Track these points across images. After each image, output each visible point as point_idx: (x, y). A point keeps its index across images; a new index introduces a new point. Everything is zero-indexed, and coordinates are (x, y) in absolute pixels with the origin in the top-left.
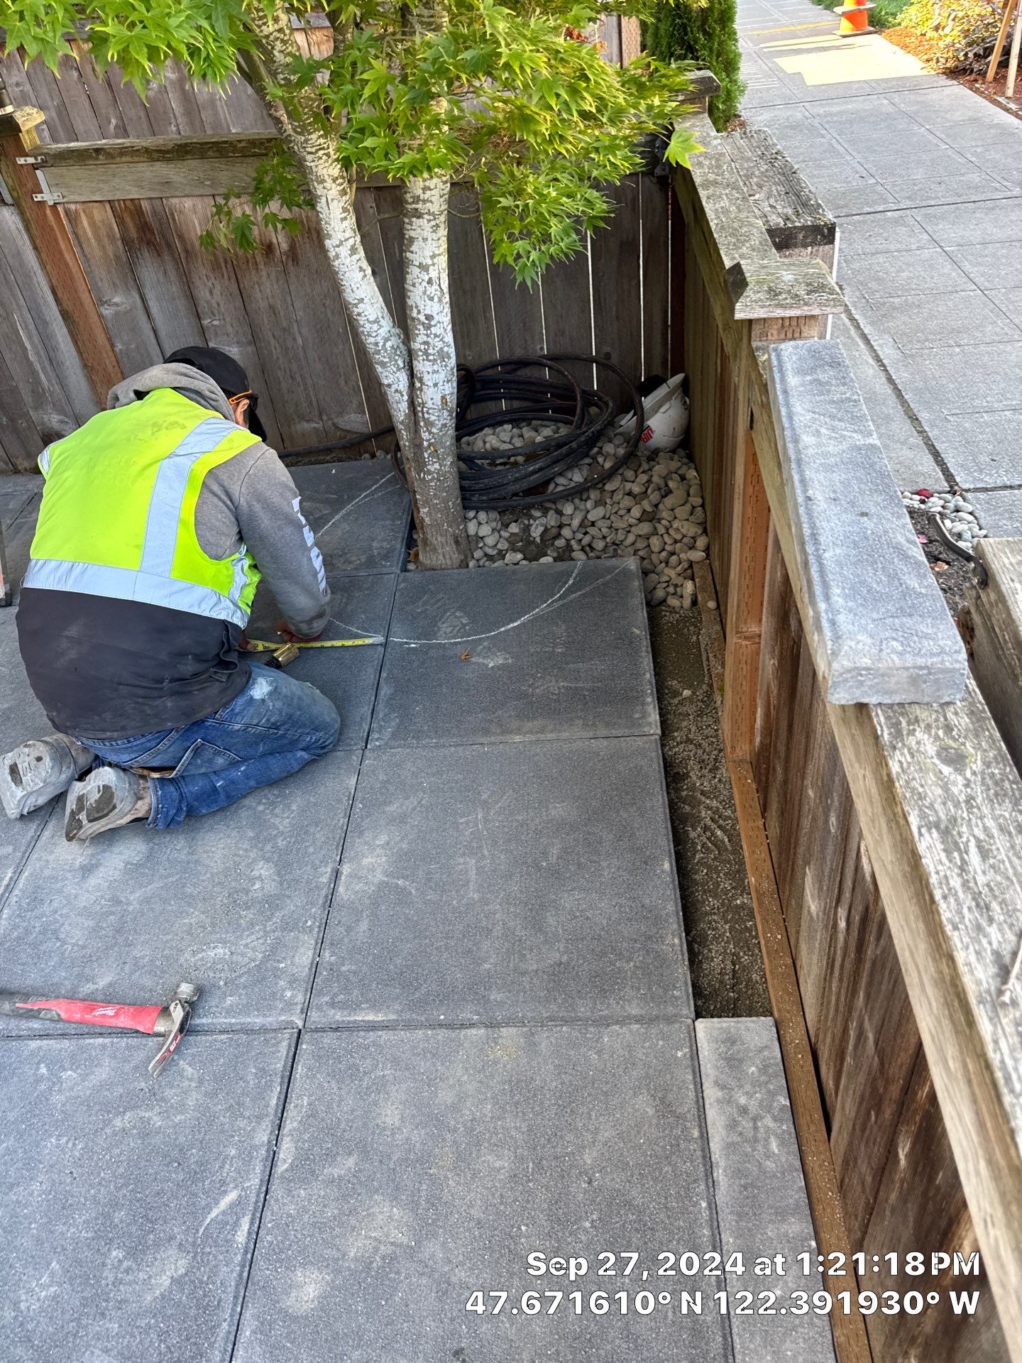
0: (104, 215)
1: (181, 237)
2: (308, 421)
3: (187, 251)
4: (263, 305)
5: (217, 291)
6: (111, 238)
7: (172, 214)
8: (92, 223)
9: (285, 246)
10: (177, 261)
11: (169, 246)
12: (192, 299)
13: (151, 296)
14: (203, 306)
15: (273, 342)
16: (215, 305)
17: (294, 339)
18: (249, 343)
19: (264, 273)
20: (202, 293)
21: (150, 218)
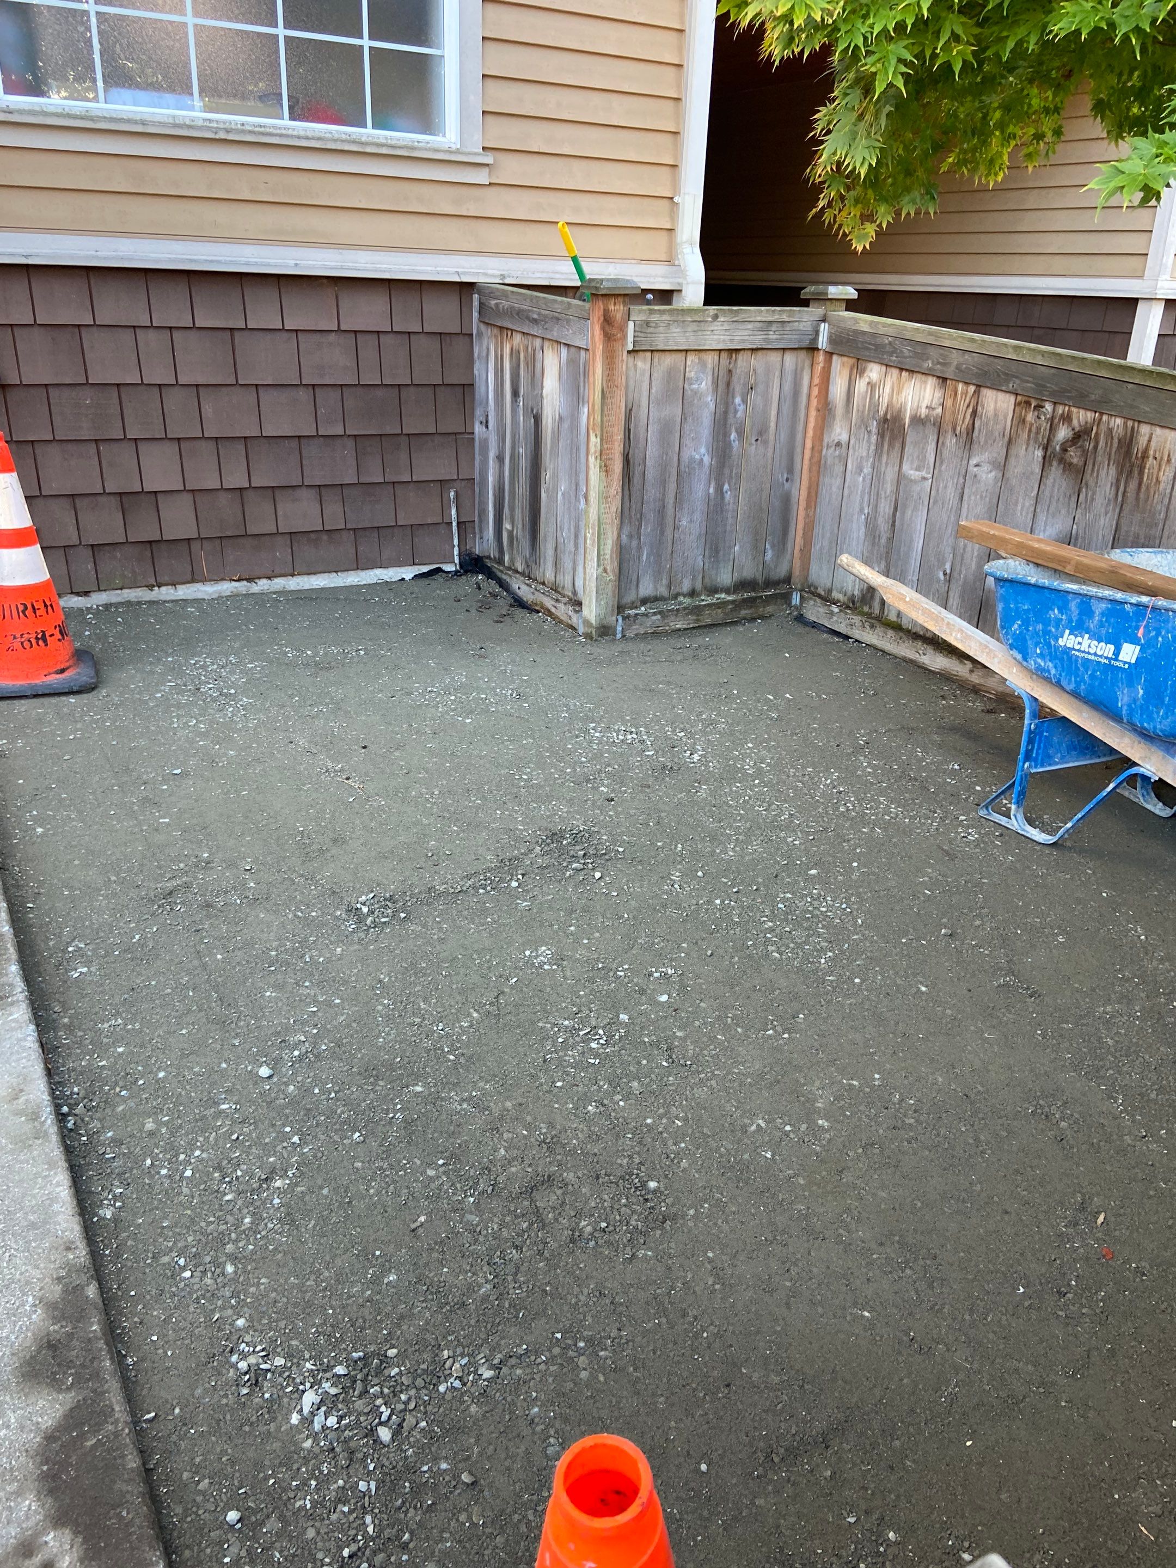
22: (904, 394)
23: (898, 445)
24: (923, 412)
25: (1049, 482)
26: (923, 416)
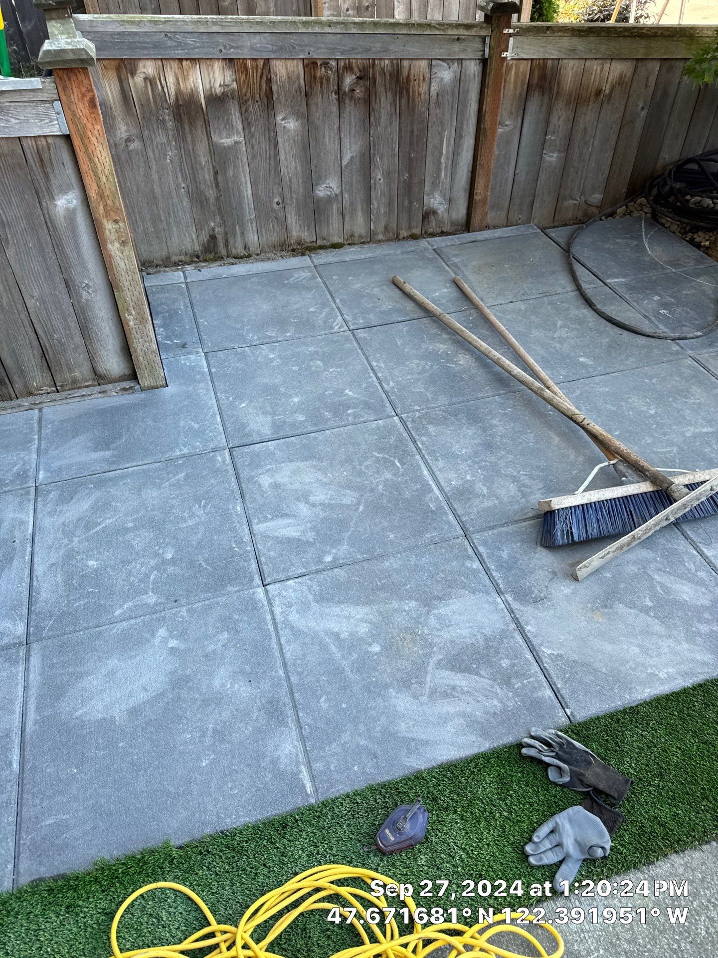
0: (525, 67)
1: (559, 84)
2: (573, 199)
3: (558, 93)
4: (582, 126)
5: (562, 119)
6: (523, 83)
7: (560, 70)
8: (517, 74)
9: (607, 91)
10: (550, 99)
11: (551, 88)
12: (547, 122)
13: (526, 120)
14: (551, 128)
15: (577, 150)
16: (557, 127)
17: (588, 149)
18: (564, 151)
19: (590, 108)
20: (554, 120)
21: (548, 72)
22: (191, 80)
23: (200, 124)
24: (218, 90)
25: (346, 115)
26: (219, 94)
